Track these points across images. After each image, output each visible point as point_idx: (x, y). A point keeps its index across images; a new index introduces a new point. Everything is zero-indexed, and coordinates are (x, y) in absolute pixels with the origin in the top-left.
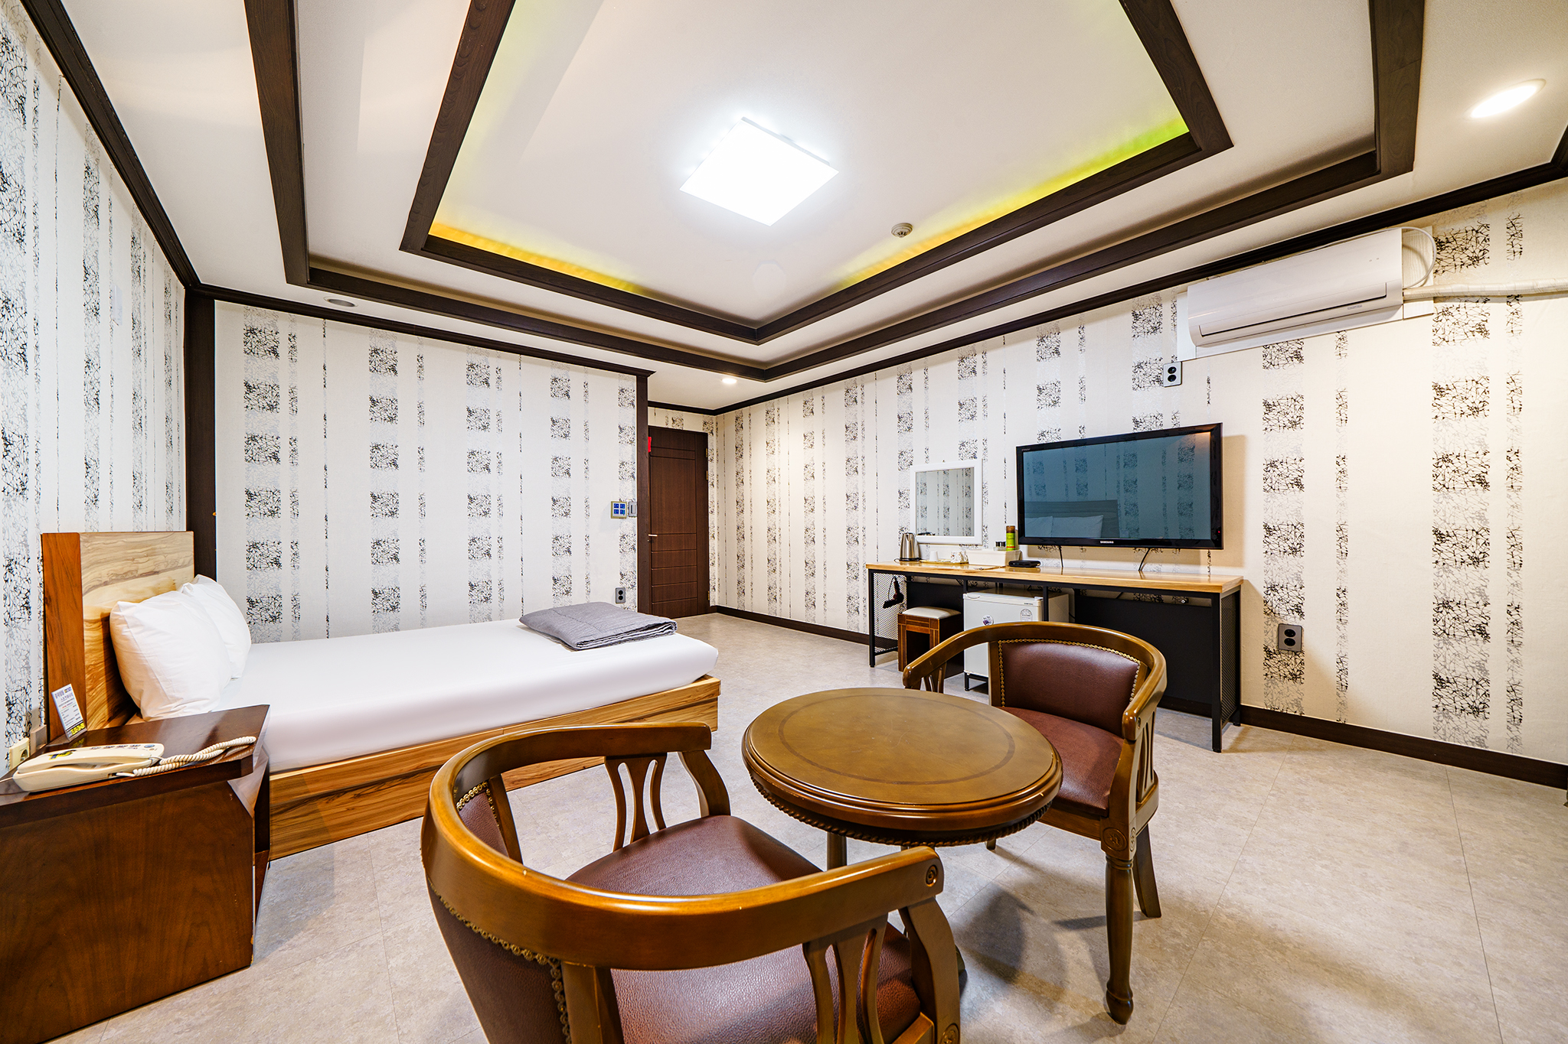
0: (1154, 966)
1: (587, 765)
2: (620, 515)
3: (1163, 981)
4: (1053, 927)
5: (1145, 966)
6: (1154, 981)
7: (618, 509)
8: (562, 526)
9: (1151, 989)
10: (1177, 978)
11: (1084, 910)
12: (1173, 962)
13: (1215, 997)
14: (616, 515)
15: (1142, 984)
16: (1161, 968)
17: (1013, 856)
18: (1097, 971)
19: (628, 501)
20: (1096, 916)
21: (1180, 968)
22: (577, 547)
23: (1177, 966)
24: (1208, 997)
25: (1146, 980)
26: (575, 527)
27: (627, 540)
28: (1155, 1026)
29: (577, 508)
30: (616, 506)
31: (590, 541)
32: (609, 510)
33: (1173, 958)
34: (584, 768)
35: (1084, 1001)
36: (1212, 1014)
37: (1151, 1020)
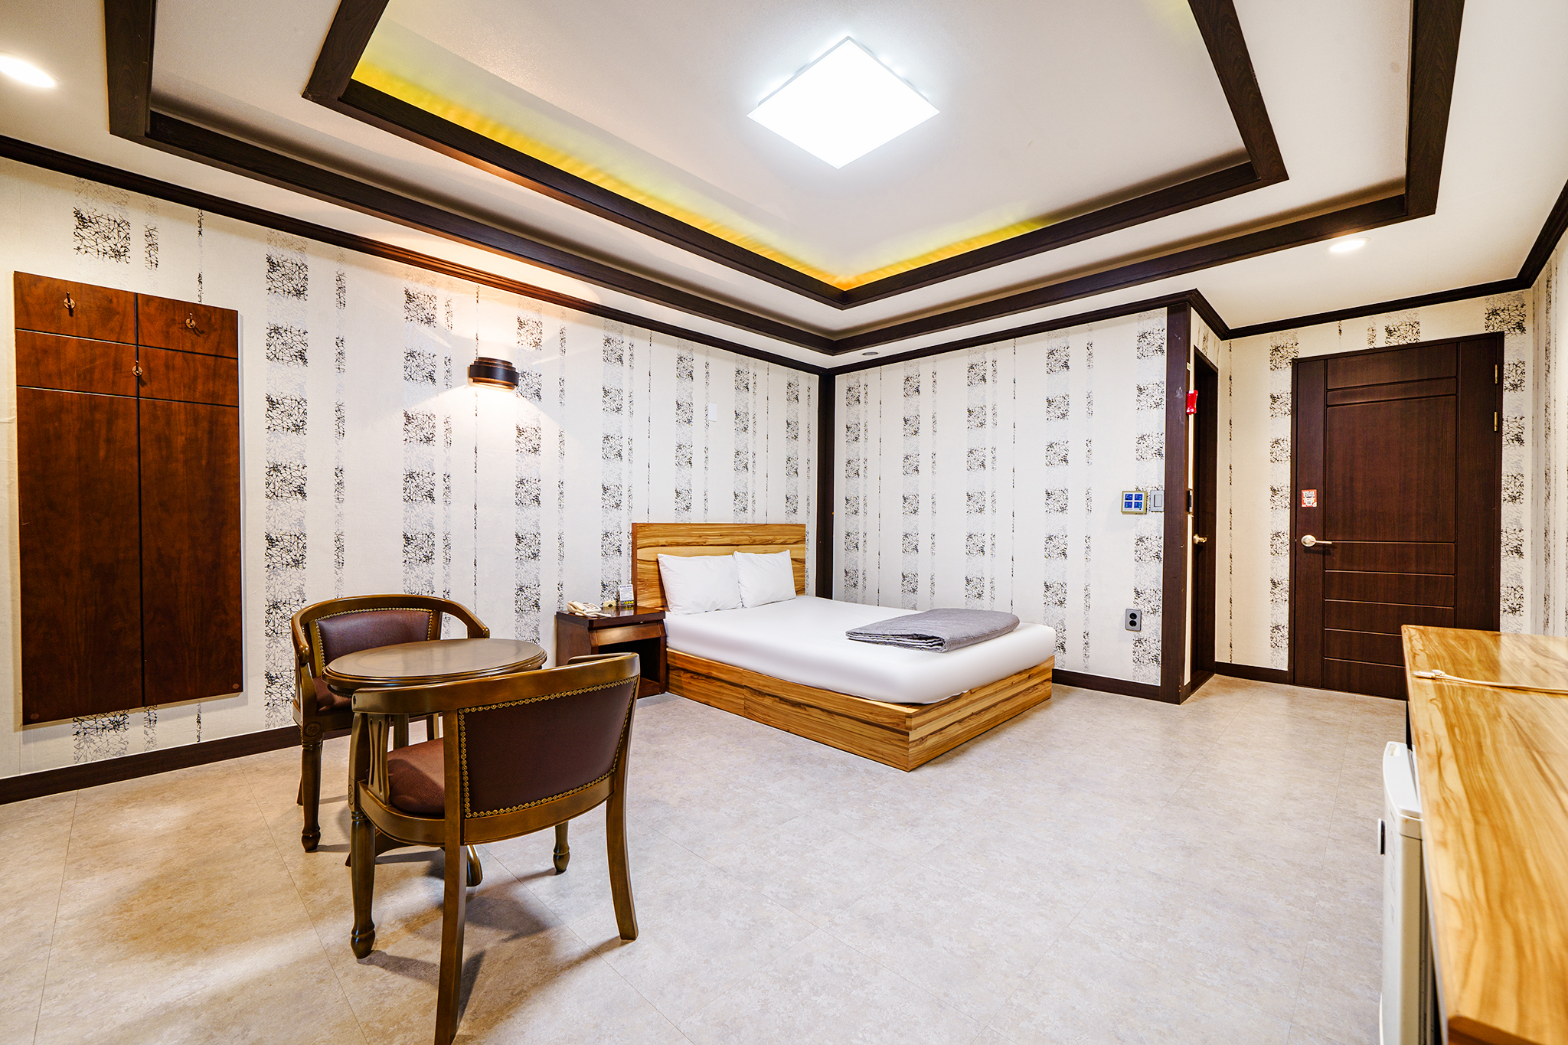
0: (386, 1005)
1: (791, 731)
2: (1133, 509)
3: (367, 1003)
4: (478, 950)
5: (391, 997)
6: (372, 997)
7: (1133, 501)
8: (1055, 523)
9: (368, 989)
10: (360, 1016)
11: (487, 983)
12: (377, 1025)
13: (321, 1035)
14: (1128, 510)
15: (377, 986)
16: (379, 1009)
17: (604, 952)
18: (411, 960)
19: (1150, 489)
20: (474, 990)
21: (367, 1026)
22: (1075, 549)
23: (370, 1024)
24: (326, 1030)
25: (379, 991)
26: (1072, 525)
27: (1147, 544)
28: (340, 975)
29: (1076, 502)
30: (1129, 497)
31: (1092, 543)
32: (1120, 501)
33: (381, 1027)
34: (788, 731)
35: (393, 941)
36: (312, 1021)
37: (347, 974)
